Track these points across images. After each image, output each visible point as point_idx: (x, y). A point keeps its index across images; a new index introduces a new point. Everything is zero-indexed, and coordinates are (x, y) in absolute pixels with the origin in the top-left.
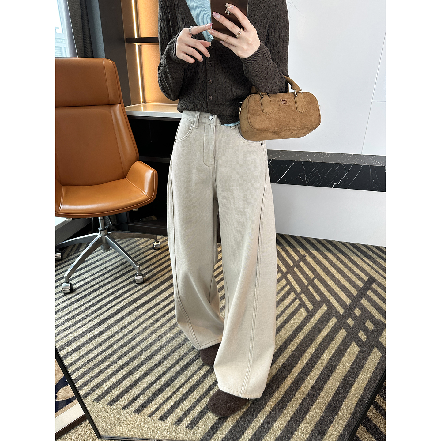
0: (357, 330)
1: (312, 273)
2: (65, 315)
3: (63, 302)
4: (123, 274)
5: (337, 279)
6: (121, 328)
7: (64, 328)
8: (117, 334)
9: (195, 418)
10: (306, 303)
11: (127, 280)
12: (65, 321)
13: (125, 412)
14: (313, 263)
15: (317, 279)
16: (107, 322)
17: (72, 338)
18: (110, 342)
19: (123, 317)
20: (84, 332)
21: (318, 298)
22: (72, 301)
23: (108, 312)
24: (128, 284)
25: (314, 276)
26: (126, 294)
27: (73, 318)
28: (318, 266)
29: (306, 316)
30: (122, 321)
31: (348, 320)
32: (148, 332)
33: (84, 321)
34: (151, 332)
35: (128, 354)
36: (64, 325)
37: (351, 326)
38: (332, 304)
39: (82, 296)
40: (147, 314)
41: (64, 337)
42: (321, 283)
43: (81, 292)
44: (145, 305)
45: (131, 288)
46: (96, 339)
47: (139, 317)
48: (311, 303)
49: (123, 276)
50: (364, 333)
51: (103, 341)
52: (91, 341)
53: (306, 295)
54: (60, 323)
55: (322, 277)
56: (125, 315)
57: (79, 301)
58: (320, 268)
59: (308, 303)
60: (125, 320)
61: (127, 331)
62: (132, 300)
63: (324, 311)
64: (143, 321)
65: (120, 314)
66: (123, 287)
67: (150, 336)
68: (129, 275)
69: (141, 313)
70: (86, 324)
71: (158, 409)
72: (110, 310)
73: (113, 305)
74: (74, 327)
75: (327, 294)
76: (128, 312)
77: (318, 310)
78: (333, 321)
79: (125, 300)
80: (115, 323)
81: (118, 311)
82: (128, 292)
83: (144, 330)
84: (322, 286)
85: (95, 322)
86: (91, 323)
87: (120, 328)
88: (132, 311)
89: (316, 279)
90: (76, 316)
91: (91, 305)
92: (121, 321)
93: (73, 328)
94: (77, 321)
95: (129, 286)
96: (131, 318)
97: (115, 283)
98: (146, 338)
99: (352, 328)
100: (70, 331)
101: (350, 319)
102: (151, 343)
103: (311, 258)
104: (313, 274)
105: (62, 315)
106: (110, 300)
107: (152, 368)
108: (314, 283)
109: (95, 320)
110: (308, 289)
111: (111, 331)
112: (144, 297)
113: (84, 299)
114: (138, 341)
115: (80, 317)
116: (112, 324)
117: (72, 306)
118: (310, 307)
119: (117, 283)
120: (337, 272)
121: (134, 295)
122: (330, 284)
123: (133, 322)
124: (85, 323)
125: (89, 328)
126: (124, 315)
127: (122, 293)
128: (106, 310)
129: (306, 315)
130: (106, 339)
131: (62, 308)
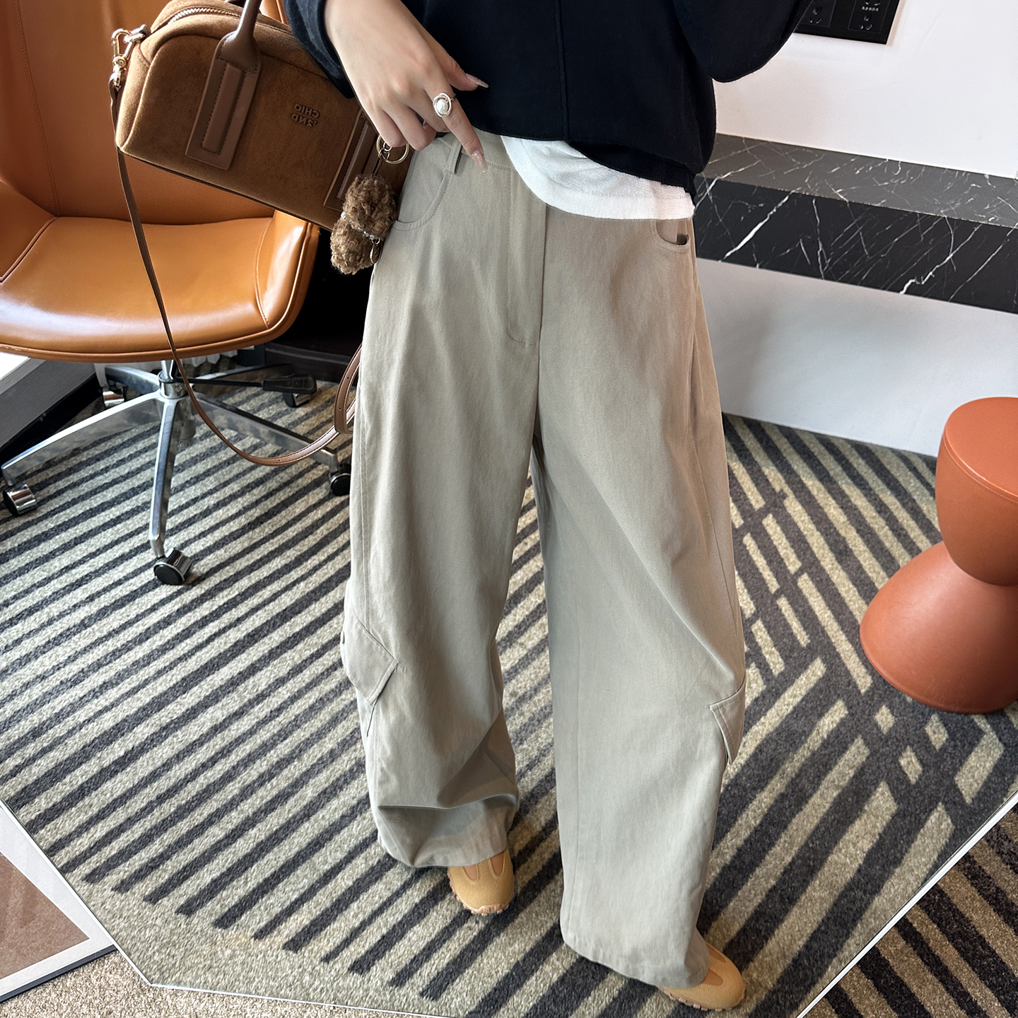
0: (897, 746)
1: (794, 556)
2: (85, 650)
3: (75, 606)
4: (249, 524)
5: (868, 577)
6: (249, 701)
7: (86, 691)
8: (237, 719)
9: (442, 971)
10: (763, 652)
11: (259, 546)
12: (85, 670)
13: (260, 945)
14: (803, 521)
15: (809, 575)
16: (208, 679)
17: (111, 724)
18: (218, 742)
19: (252, 665)
20: (144, 709)
21: (803, 638)
22: (102, 606)
23: (209, 646)
24: (266, 559)
25: (798, 564)
26: (260, 593)
27: (110, 662)
28: (819, 533)
29: (762, 693)
30: (251, 680)
31: (878, 710)
32: (324, 716)
33: (141, 672)
34: (333, 717)
35: (269, 780)
36: (87, 681)
37: (885, 731)
38: (840, 658)
39: (132, 592)
40: (321, 659)
41: (89, 720)
42: (819, 590)
43: (127, 578)
44: (316, 630)
45: (274, 573)
46: (179, 732)
47: (297, 670)
48: (780, 652)
49: (248, 531)
50: (916, 755)
51: (198, 740)
52: (166, 737)
53: (769, 628)
54: (73, 676)
55: (823, 570)
56: (259, 660)
57: (123, 605)
58: (822, 539)
59: (771, 653)
60: (259, 675)
61: (264, 712)
62: (278, 614)
63: (814, 679)
64: (311, 683)
65: (244, 656)
66: (251, 569)
67: (330, 731)
68: (267, 530)
69: (304, 658)
70: (146, 682)
71: (347, 942)
72: (216, 642)
73: (223, 626)
74: (115, 689)
75: (829, 628)
76: (266, 651)
77: (797, 676)
78: (837, 713)
79: (259, 612)
80: (232, 684)
81: (239, 648)
82: (265, 587)
83: (313, 710)
84: (820, 598)
85: (174, 678)
86: (161, 679)
87: (246, 700)
88: (278, 647)
89: (805, 576)
90: (116, 654)
91: (158, 622)
92: (249, 678)
93: (113, 694)
94: (123, 670)
95: (267, 566)
96: (275, 671)
97: (225, 552)
98: (320, 735)
99: (885, 739)
100: (102, 702)
101: (884, 709)
102: (332, 751)
103: (801, 502)
104: (799, 557)
105: (78, 650)
106: (214, 609)
107: (332, 825)
108: (797, 587)
109: (174, 671)
110: (778, 609)
111: (222, 709)
112: (313, 606)
113: (137, 601)
114: (296, 744)
115: (129, 660)
116: (221, 686)
117: (104, 621)
118: (777, 664)
119: (232, 554)
120: (871, 555)
121: (283, 596)
122: (844, 595)
123: (281, 682)
124: (144, 678)
125: (156, 694)
126: (255, 659)
127: (249, 588)
128: (204, 639)
129: (761, 689)
130: (207, 734)
131: (74, 626)
